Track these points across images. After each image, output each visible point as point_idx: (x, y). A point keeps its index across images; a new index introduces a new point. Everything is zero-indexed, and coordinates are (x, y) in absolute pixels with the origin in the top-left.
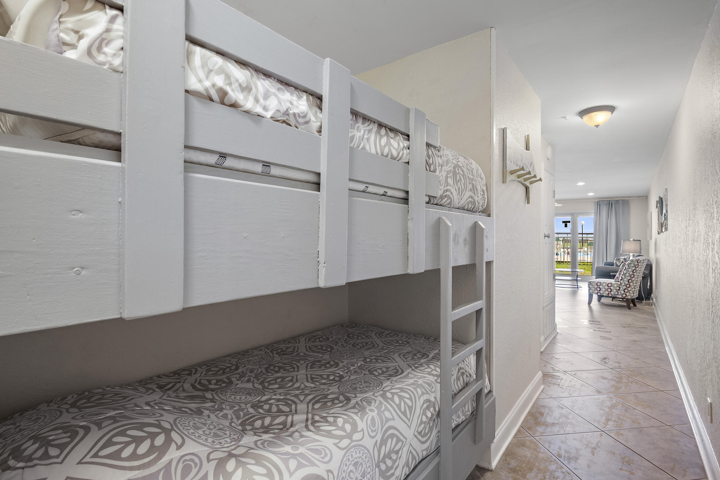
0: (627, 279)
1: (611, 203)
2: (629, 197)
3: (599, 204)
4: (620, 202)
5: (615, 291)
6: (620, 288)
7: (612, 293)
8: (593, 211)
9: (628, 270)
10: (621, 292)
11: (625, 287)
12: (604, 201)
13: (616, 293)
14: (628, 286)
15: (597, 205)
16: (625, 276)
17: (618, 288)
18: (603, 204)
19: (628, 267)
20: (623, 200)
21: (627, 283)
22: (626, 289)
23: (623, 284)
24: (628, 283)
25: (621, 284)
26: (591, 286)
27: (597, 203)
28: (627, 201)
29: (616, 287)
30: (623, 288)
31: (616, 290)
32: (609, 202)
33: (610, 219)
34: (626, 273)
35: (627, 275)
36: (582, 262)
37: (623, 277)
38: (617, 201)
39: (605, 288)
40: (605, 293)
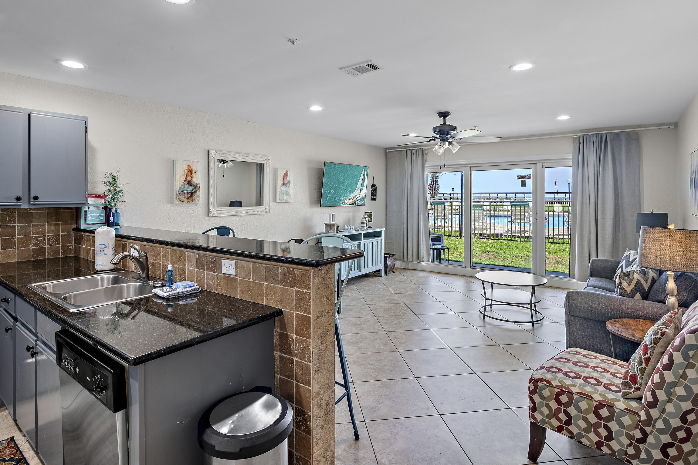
0: (677, 407)
1: (604, 139)
2: (639, 126)
3: (581, 141)
4: (623, 137)
5: (625, 441)
6: (645, 435)
7: (614, 444)
8: (571, 156)
9: (681, 372)
10: (648, 453)
11: (666, 439)
12: (592, 136)
13: (631, 451)
14: (681, 434)
15: (578, 144)
16: (669, 394)
17: (638, 434)
18: (590, 141)
19: (681, 360)
20: (628, 133)
21: (675, 422)
22: (671, 445)
23: (660, 424)
24: (680, 424)
25: (650, 421)
26: (536, 398)
27: (577, 141)
28: (637, 134)
29: (630, 428)
30: (657, 439)
31: (630, 437)
32: (601, 136)
33: (604, 170)
34: (674, 384)
35: (680, 391)
36: (560, 239)
37: (661, 395)
38: (617, 134)
39: (586, 420)
40: (589, 439)
